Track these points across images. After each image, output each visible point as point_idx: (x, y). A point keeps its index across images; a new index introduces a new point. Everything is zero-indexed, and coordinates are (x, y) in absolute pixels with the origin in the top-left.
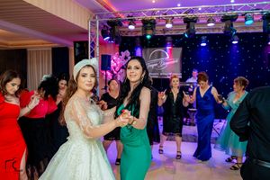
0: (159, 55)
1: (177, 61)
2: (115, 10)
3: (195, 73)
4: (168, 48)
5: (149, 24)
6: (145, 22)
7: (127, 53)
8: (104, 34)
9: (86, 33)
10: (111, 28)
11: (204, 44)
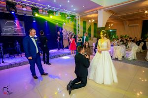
4: (16, 21)
11: (34, 21)
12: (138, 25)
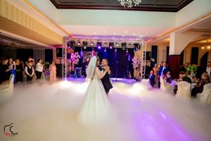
0: (90, 54)
2: (73, 37)
5: (85, 43)
6: (83, 42)
7: (77, 53)
8: (68, 45)
9: (61, 45)
10: (71, 44)
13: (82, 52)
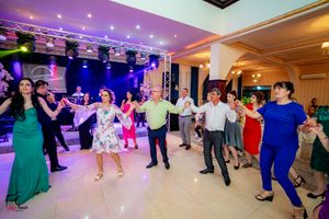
1: (62, 78)
3: (79, 88)
4: (52, 66)
11: (85, 67)
12: (324, 75)
13: (17, 66)
